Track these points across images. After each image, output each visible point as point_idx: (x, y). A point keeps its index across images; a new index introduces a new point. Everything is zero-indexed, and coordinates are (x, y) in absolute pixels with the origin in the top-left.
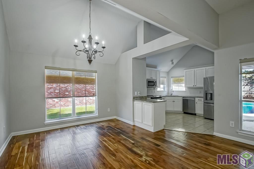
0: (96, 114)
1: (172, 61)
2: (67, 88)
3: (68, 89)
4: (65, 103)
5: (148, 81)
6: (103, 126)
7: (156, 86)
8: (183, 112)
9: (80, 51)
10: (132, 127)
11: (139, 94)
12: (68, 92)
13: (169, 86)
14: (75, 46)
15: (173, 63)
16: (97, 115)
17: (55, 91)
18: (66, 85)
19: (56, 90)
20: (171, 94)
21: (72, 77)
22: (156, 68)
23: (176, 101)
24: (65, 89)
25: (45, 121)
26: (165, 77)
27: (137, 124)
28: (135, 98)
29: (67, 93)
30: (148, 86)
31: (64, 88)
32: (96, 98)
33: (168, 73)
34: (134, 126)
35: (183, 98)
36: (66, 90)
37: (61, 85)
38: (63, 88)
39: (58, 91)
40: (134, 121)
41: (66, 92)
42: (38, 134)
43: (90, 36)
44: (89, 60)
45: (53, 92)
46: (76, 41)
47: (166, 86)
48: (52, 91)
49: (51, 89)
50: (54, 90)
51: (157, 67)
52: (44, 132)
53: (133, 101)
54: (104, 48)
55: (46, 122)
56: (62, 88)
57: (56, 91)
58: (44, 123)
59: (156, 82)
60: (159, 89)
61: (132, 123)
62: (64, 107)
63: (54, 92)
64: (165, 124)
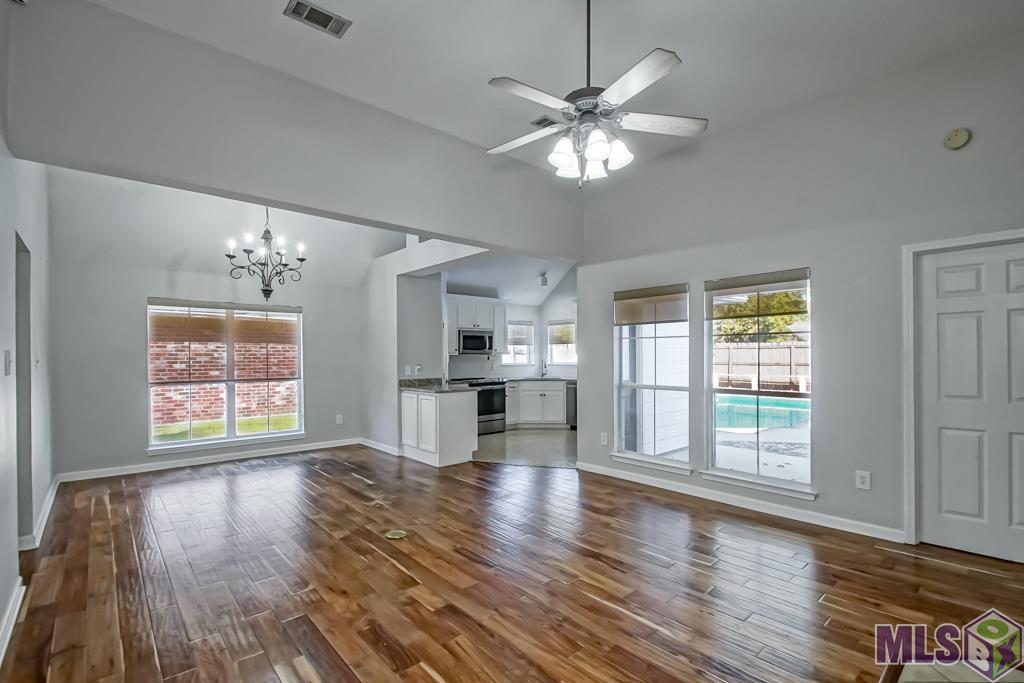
0: (300, 430)
1: (543, 275)
2: (216, 355)
3: (218, 358)
4: (208, 407)
5: (464, 337)
6: (314, 459)
7: (491, 348)
8: (569, 427)
9: (242, 267)
10: (396, 460)
11: (416, 373)
12: (217, 370)
13: (542, 350)
14: (229, 256)
15: (545, 283)
16: (303, 432)
17: (171, 366)
18: (212, 346)
19: (176, 363)
20: (543, 375)
21: (224, 318)
22: (496, 296)
23: (550, 393)
24: (207, 359)
25: (148, 447)
26: (530, 323)
27: (409, 453)
28: (405, 384)
29: (217, 373)
30: (464, 349)
31: (206, 355)
32: (299, 384)
33: (540, 309)
34: (401, 457)
35: (568, 384)
36: (213, 363)
37: (192, 346)
38: (201, 355)
39: (184, 366)
40: (401, 445)
41: (212, 370)
42: (131, 477)
43: (267, 232)
44: (264, 291)
45: (164, 370)
46: (232, 245)
47: (532, 348)
48: (162, 366)
49: (159, 359)
50: (168, 363)
51: (500, 293)
52: (146, 474)
53: (400, 391)
54: (302, 260)
55: (150, 449)
56: (197, 355)
57: (177, 366)
58: (146, 452)
59: (491, 338)
60: (506, 359)
61: (394, 451)
62: (203, 419)
63: (169, 370)
64: (476, 449)
